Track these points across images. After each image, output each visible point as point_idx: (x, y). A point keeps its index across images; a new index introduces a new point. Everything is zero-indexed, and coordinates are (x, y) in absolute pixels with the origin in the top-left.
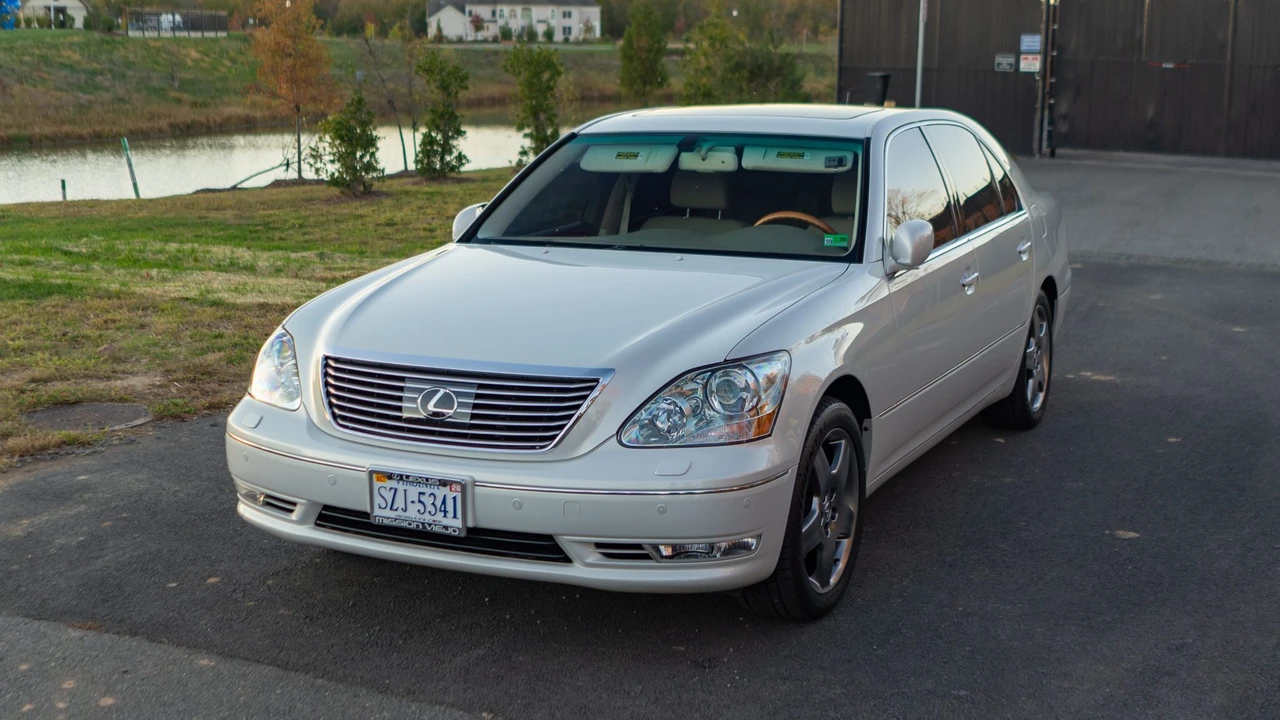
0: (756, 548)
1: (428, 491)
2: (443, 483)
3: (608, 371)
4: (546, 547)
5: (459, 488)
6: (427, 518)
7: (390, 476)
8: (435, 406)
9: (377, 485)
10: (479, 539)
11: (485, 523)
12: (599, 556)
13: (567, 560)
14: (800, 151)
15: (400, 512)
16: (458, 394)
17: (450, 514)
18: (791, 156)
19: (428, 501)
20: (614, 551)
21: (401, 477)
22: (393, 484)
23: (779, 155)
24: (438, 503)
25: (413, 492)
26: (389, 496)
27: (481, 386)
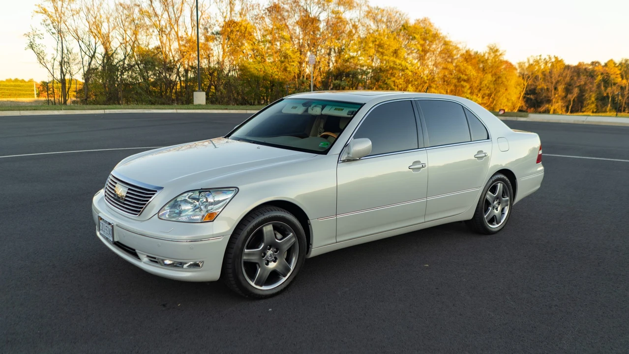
0: (202, 266)
1: (107, 225)
2: (110, 224)
3: (162, 188)
4: (133, 252)
5: (112, 226)
6: (108, 235)
7: (101, 218)
10: (119, 245)
12: (149, 261)
13: (139, 258)
14: (342, 108)
15: (104, 231)
17: (111, 235)
18: (339, 110)
19: (107, 228)
20: (154, 260)
21: (103, 220)
23: (335, 109)
24: (109, 230)
26: (102, 225)
27: (129, 189)
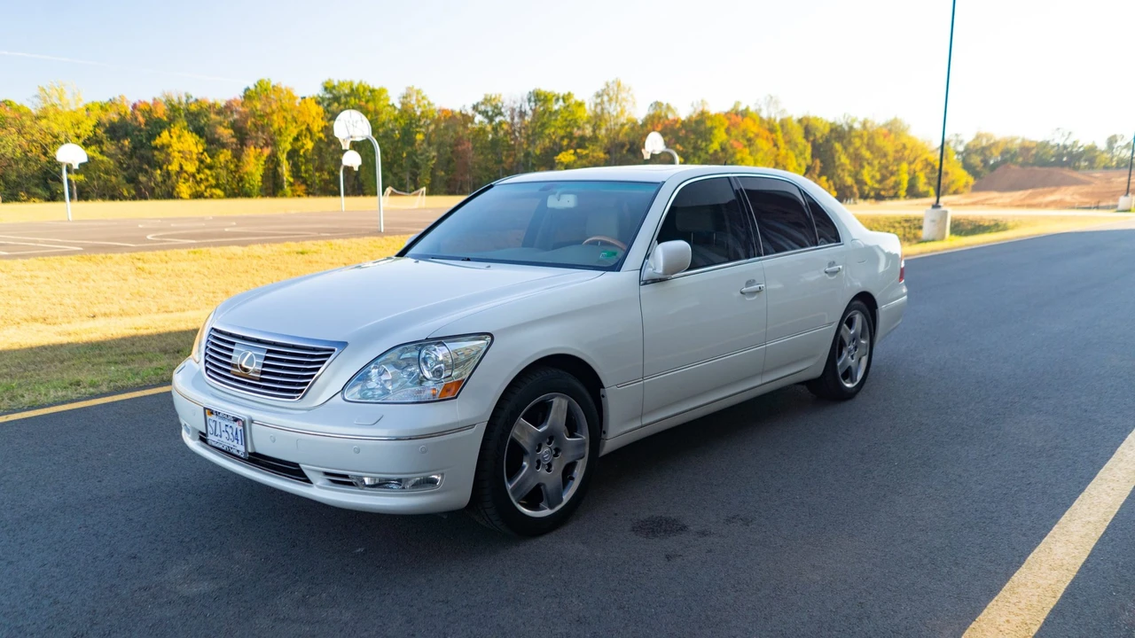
0: (441, 483)
1: (230, 424)
2: (236, 420)
3: (344, 344)
4: (293, 471)
5: (241, 423)
6: (230, 444)
7: (212, 412)
8: (246, 364)
9: (208, 417)
10: (256, 459)
11: (260, 450)
12: (328, 482)
13: (308, 481)
15: (219, 438)
16: (257, 356)
17: (240, 442)
19: (228, 429)
20: (340, 480)
21: (218, 414)
22: (213, 417)
24: (234, 434)
25: (224, 423)
26: (213, 425)
27: (269, 351)
